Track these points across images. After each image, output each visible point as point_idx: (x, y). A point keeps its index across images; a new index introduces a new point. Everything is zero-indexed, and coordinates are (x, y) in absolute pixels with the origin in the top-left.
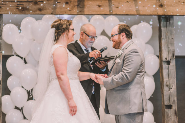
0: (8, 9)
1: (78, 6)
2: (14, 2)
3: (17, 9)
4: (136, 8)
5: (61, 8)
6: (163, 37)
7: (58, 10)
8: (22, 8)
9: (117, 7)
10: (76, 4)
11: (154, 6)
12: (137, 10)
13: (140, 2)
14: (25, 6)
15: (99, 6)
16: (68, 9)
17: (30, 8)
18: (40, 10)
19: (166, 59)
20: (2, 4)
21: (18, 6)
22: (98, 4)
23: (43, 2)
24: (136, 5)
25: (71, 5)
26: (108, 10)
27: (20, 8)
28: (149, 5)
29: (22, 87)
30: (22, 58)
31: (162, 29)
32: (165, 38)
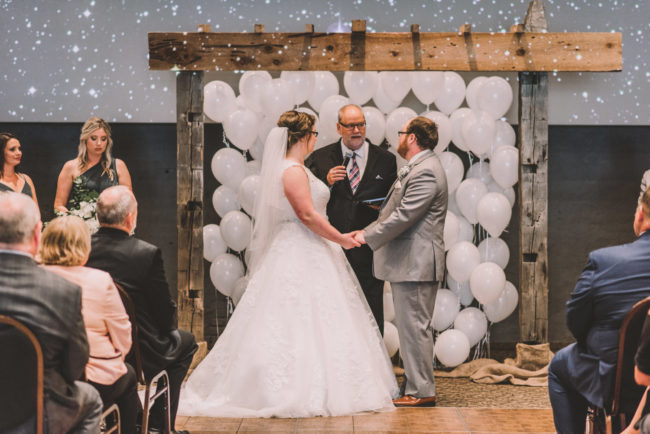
0: (214, 61)
1: (351, 53)
2: (227, 46)
3: (232, 60)
4: (469, 58)
5: (319, 58)
6: (523, 117)
7: (311, 63)
8: (242, 59)
9: (431, 56)
10: (349, 49)
11: (507, 53)
12: (472, 63)
13: (478, 45)
14: (247, 55)
15: (395, 54)
16: (333, 59)
17: (257, 59)
18: (277, 62)
19: (529, 160)
20: (204, 52)
21: (234, 54)
22: (392, 50)
23: (281, 46)
24: (469, 52)
25: (339, 53)
26: (413, 62)
27: (238, 59)
28: (496, 52)
29: (242, 210)
30: (241, 151)
31: (524, 99)
32: (528, 117)
